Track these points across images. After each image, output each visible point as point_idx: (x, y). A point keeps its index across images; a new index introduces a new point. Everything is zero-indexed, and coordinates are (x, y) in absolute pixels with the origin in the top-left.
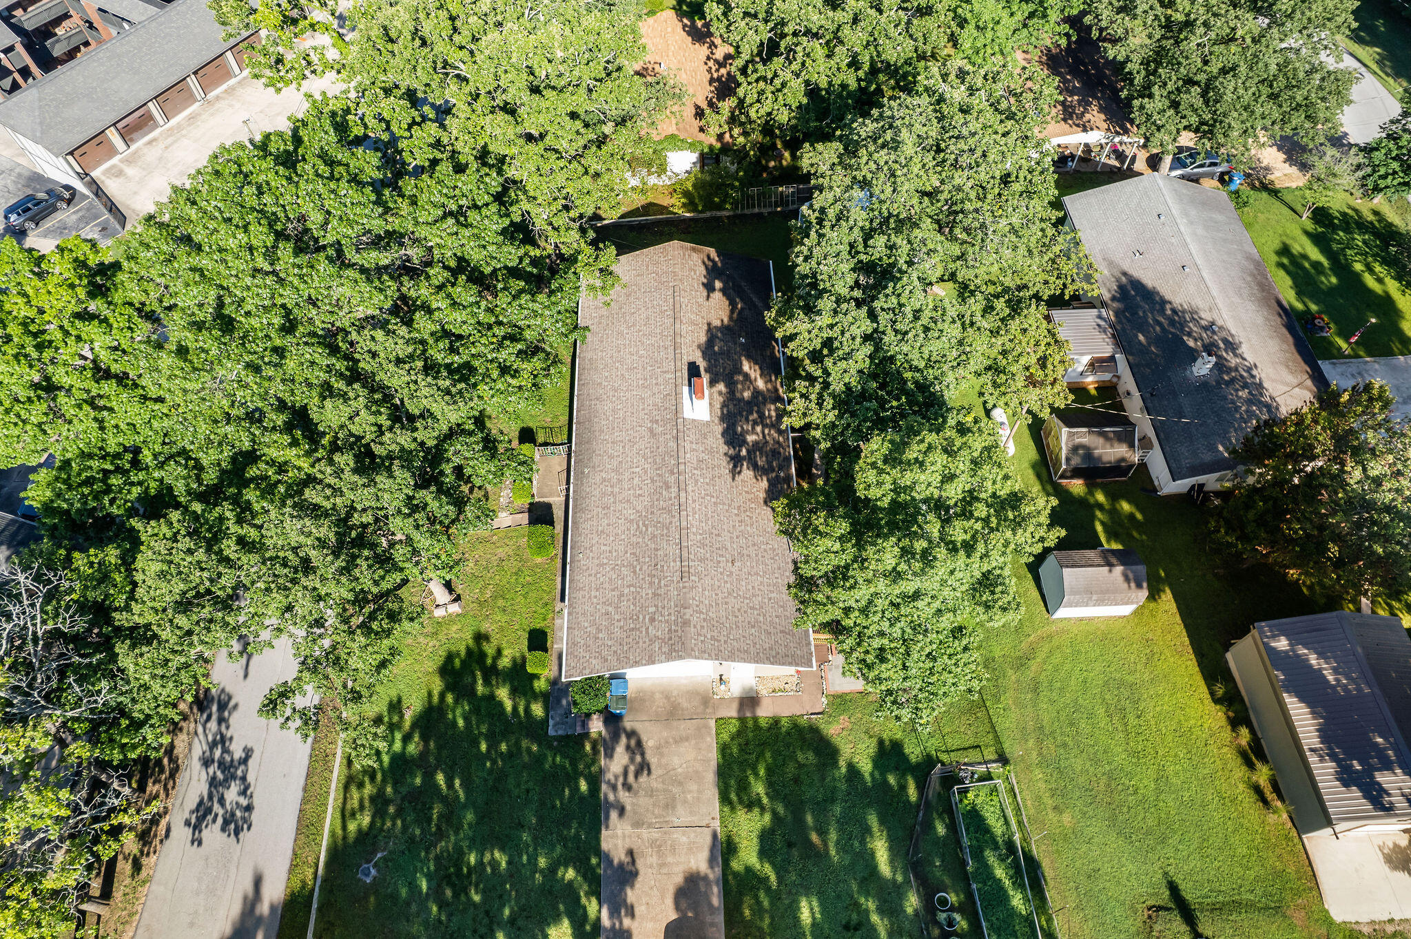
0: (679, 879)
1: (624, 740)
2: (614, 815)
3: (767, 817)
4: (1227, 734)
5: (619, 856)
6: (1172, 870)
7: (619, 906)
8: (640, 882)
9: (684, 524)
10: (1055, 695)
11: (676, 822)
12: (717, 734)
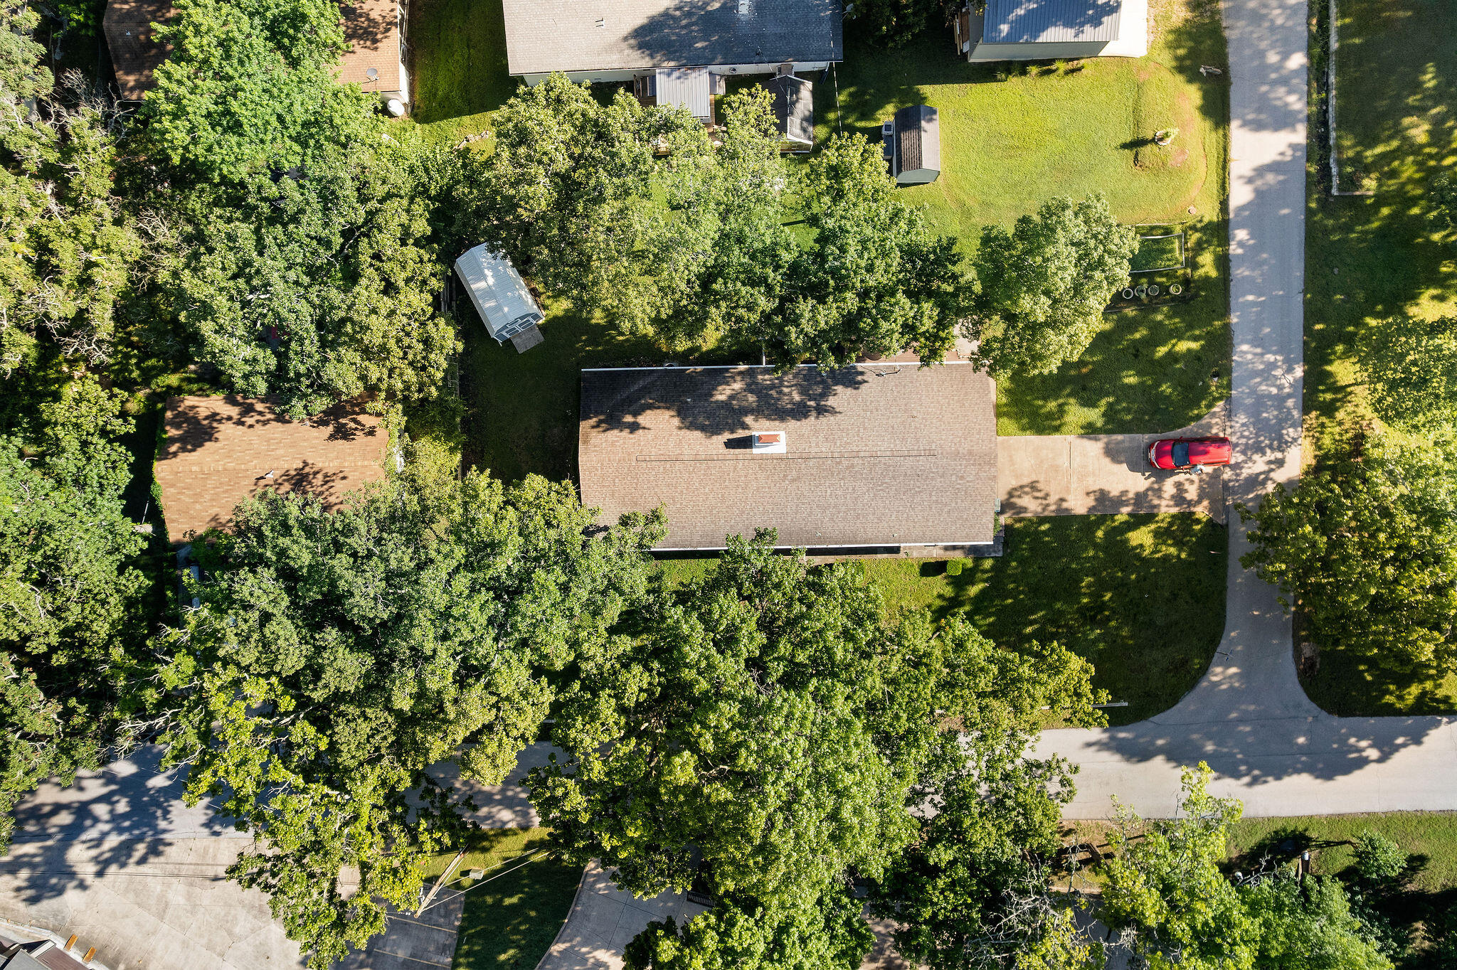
0: (1107, 461)
1: (1013, 500)
2: (1065, 505)
3: (1072, 401)
4: (1027, 79)
5: (1091, 502)
6: (1114, 144)
7: (1119, 502)
8: (1106, 487)
9: (888, 453)
10: (994, 192)
11: (1067, 464)
12: (1009, 435)
